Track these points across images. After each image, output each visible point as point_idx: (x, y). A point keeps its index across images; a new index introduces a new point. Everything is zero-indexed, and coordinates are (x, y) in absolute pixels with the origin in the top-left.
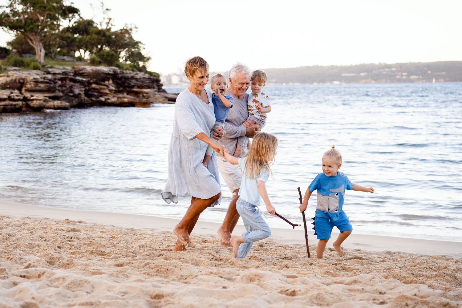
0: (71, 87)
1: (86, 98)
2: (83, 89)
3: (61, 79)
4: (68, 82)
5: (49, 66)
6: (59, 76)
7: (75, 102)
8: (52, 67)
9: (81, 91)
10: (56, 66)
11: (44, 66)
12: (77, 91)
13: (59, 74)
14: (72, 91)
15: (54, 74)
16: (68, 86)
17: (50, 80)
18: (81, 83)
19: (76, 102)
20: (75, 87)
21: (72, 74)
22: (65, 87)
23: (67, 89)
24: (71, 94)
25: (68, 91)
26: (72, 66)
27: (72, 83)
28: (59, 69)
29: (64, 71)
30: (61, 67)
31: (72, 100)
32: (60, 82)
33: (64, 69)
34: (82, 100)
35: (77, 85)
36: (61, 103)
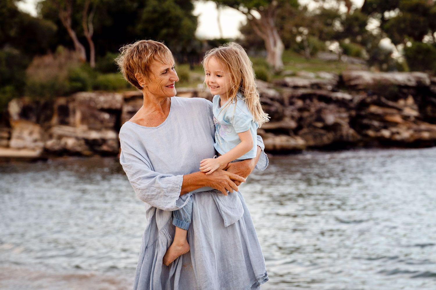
0: (319, 111)
1: (351, 131)
2: (345, 115)
3: (303, 97)
4: (315, 101)
5: (289, 72)
6: (301, 92)
7: (327, 138)
8: (294, 75)
9: (341, 118)
10: (303, 73)
11: (278, 73)
12: (331, 119)
13: (304, 87)
14: (320, 119)
15: (296, 87)
16: (313, 110)
17: (272, 99)
18: (342, 103)
19: (329, 139)
20: (327, 111)
21: (330, 87)
22: (308, 110)
23: (311, 116)
24: (320, 125)
25: (314, 118)
26: (337, 72)
27: (323, 105)
28: (305, 78)
29: (315, 81)
30: (312, 75)
31: (321, 135)
32: (300, 103)
33: (318, 77)
34: (342, 136)
35: (332, 107)
36: (288, 141)
